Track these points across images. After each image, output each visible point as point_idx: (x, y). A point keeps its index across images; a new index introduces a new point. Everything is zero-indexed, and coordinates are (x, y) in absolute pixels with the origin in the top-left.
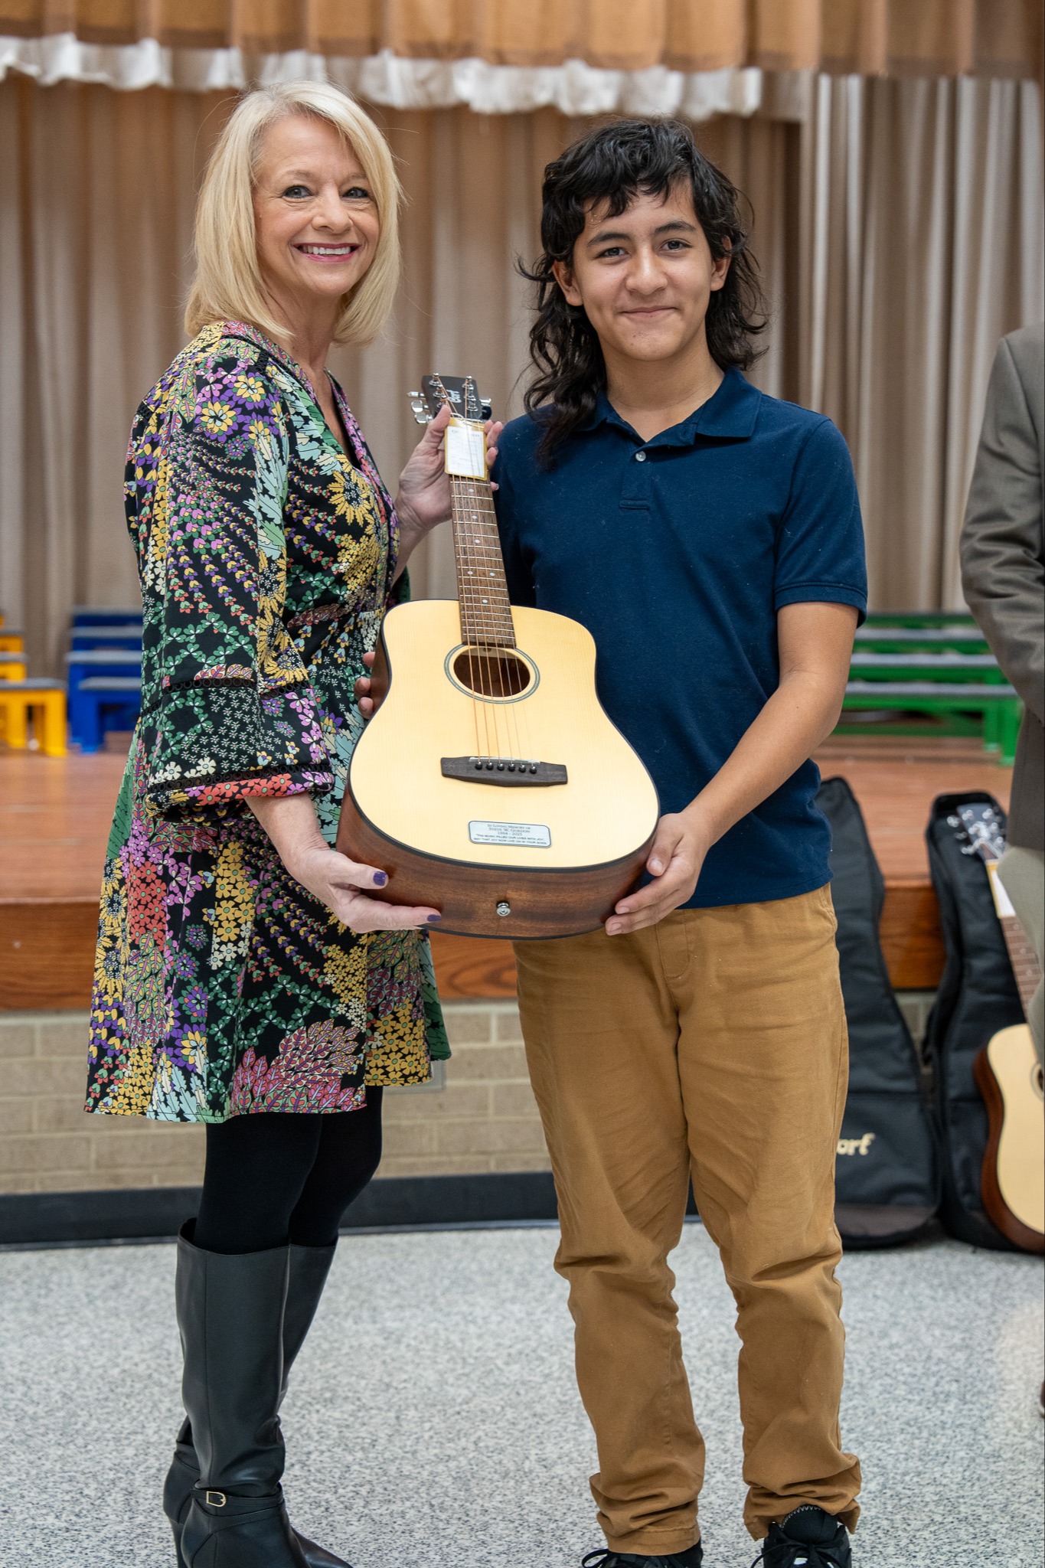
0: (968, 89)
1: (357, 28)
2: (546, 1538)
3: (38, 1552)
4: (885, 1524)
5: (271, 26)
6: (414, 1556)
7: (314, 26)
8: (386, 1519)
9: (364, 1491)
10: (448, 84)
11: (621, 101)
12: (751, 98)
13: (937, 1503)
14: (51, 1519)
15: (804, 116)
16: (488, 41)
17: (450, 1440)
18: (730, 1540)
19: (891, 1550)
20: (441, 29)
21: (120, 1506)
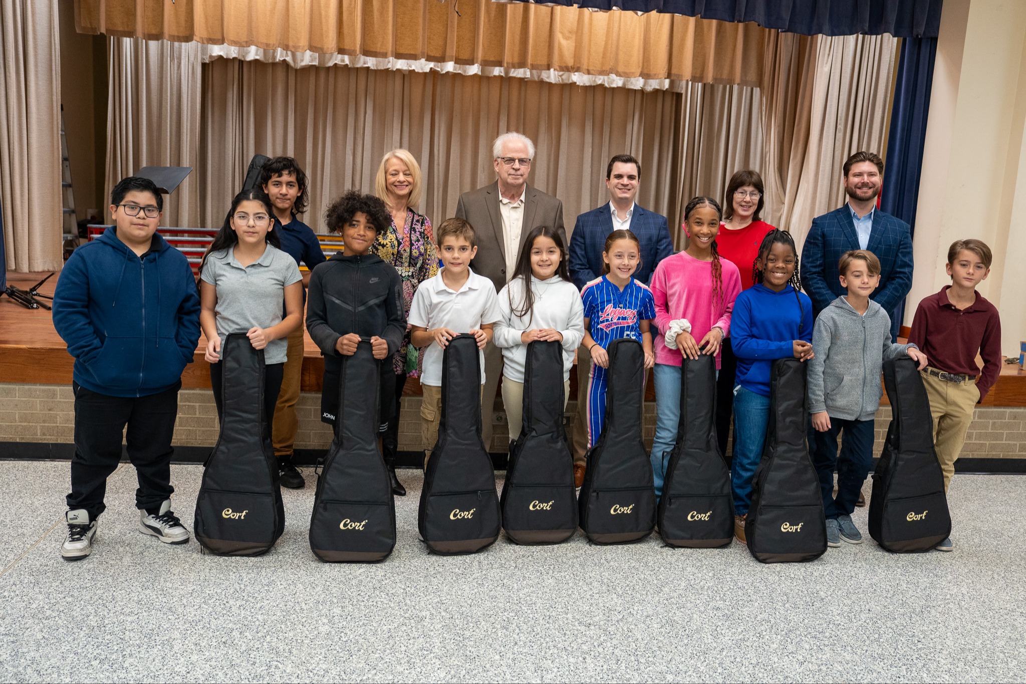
0: (736, 87)
1: (544, 62)
2: (610, 588)
3: (454, 581)
4: (715, 588)
5: (516, 60)
6: (570, 593)
7: (529, 61)
8: (560, 578)
9: (552, 567)
10: (569, 77)
11: (624, 84)
12: (666, 84)
13: (731, 581)
14: (457, 570)
15: (683, 92)
16: (585, 67)
17: (577, 550)
18: (668, 592)
19: (718, 598)
20: (570, 63)
21: (477, 567)
